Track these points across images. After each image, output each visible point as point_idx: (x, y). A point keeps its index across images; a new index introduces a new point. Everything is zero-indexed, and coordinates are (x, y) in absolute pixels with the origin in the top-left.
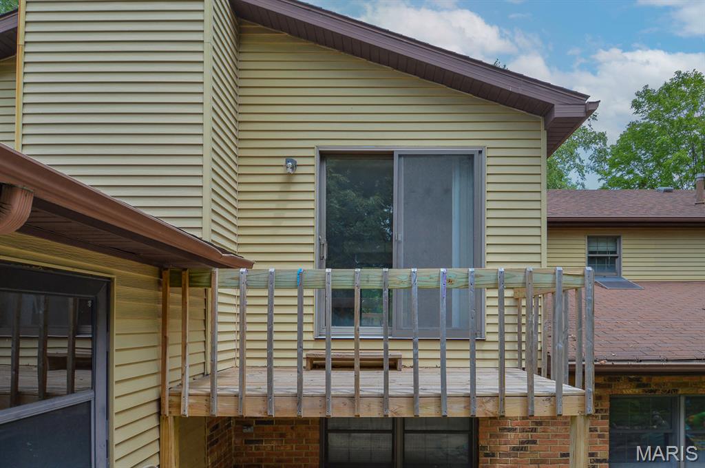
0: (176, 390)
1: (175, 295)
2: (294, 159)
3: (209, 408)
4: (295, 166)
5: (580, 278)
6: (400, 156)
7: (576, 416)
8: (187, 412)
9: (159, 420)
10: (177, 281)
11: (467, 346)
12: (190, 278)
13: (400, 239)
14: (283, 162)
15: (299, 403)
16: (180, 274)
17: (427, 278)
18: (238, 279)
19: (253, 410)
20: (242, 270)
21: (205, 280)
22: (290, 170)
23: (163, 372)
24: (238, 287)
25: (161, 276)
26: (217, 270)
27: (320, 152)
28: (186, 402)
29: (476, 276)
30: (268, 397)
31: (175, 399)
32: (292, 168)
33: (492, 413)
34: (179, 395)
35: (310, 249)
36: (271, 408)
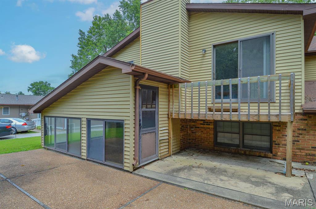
0: (172, 112)
1: (171, 90)
2: (205, 49)
3: (178, 116)
4: (205, 51)
5: (289, 77)
6: (241, 41)
7: (287, 122)
8: (174, 117)
9: (168, 119)
10: (171, 87)
11: (267, 105)
12: (174, 86)
13: (240, 69)
14: (202, 51)
15: (199, 115)
16: (172, 85)
17: (235, 81)
18: (184, 85)
19: (188, 117)
20: (185, 83)
21: (177, 86)
22: (204, 53)
23: (169, 108)
24: (184, 88)
25: (168, 86)
26: (180, 84)
27: (213, 45)
28: (174, 115)
29: (250, 79)
30: (191, 114)
31: (171, 114)
32: (204, 52)
33: (256, 120)
34: (172, 113)
35: (210, 76)
36: (192, 116)
